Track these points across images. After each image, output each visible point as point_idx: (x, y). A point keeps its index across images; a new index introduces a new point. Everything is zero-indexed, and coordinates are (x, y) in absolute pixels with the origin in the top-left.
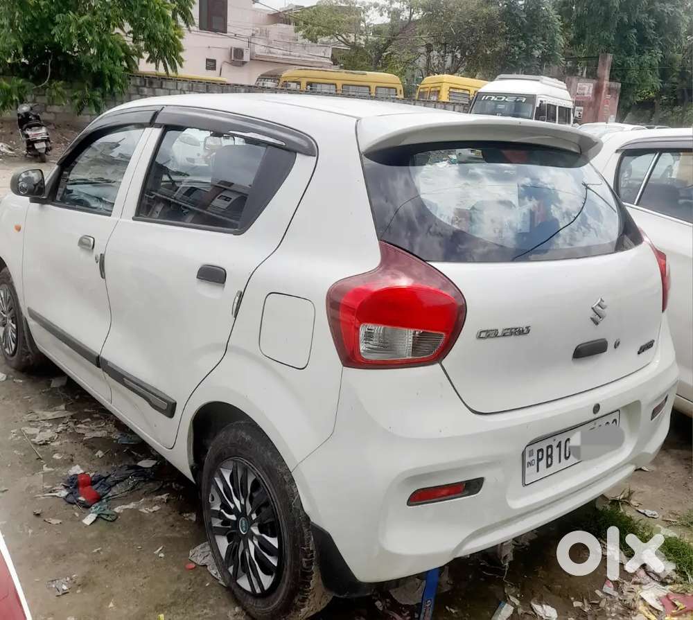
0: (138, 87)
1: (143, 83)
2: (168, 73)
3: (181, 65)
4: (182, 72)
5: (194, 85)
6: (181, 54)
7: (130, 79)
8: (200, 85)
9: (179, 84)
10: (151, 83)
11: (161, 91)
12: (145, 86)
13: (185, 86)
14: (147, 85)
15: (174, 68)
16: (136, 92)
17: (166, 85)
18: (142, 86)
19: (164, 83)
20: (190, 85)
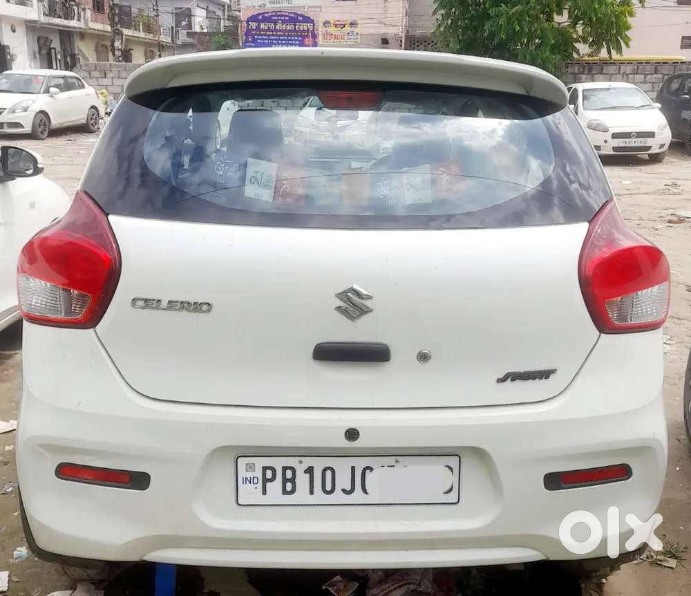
0: (575, 74)
1: (582, 70)
2: (610, 57)
3: (627, 45)
4: (628, 54)
5: (640, 67)
6: (628, 33)
7: (567, 68)
8: (648, 67)
9: (622, 67)
10: (590, 70)
11: (602, 76)
12: (583, 73)
13: (629, 69)
14: (586, 72)
15: (619, 50)
16: (574, 81)
17: (606, 70)
18: (581, 74)
19: (605, 68)
20: (636, 67)
